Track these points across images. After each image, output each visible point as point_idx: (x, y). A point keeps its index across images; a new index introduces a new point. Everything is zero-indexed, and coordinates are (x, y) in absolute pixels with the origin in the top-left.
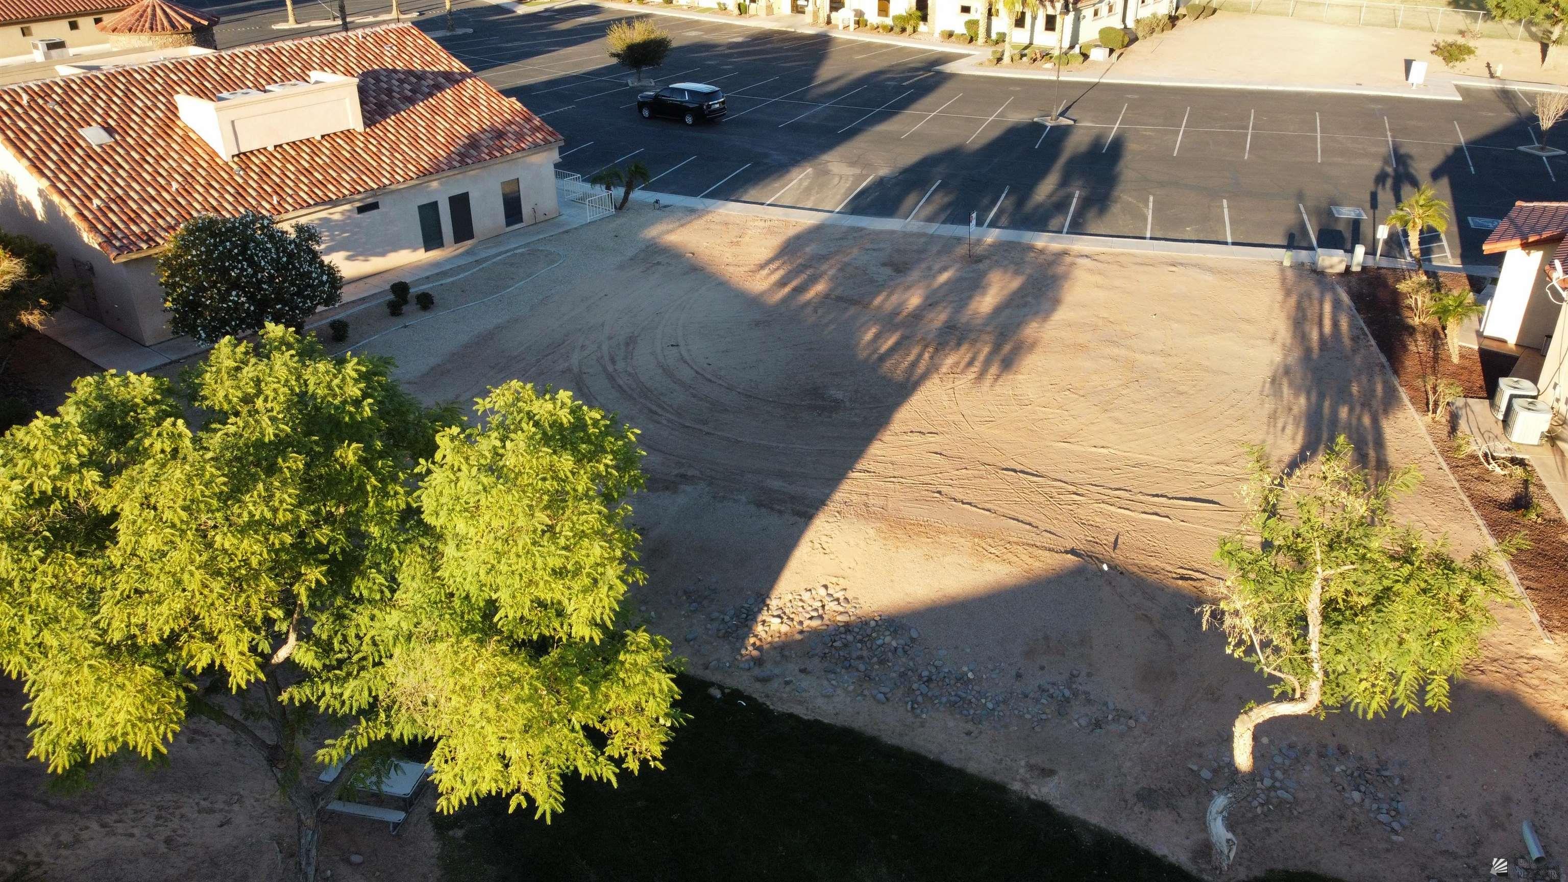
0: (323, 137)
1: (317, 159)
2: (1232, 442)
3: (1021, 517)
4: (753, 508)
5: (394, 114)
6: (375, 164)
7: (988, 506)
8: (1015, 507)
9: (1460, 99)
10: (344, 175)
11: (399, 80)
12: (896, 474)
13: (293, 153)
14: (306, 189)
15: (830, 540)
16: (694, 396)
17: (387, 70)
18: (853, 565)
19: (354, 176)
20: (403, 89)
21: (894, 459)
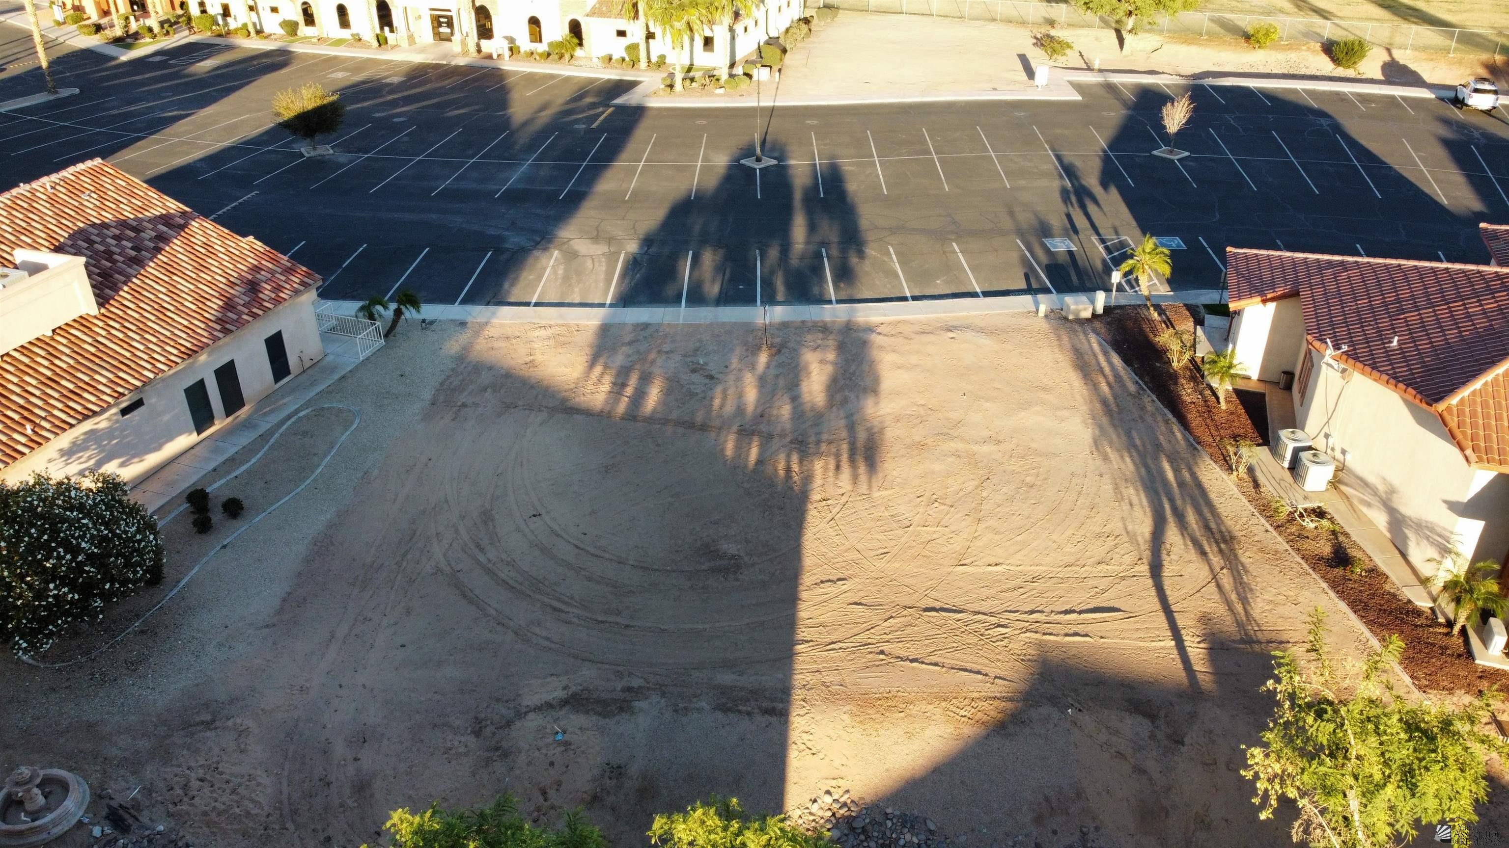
0: (54, 331)
1: (57, 362)
2: (1098, 536)
3: (969, 666)
4: (719, 715)
5: (125, 283)
6: (128, 355)
7: (933, 659)
8: (958, 655)
9: (1080, 98)
10: (97, 377)
11: (115, 237)
12: (833, 638)
13: (26, 360)
14: (60, 406)
15: (811, 737)
16: (589, 579)
17: (94, 225)
18: (844, 762)
19: (111, 376)
20: (123, 248)
21: (821, 619)
